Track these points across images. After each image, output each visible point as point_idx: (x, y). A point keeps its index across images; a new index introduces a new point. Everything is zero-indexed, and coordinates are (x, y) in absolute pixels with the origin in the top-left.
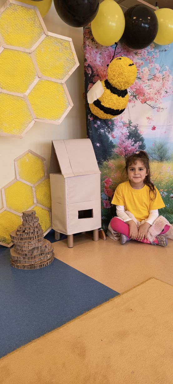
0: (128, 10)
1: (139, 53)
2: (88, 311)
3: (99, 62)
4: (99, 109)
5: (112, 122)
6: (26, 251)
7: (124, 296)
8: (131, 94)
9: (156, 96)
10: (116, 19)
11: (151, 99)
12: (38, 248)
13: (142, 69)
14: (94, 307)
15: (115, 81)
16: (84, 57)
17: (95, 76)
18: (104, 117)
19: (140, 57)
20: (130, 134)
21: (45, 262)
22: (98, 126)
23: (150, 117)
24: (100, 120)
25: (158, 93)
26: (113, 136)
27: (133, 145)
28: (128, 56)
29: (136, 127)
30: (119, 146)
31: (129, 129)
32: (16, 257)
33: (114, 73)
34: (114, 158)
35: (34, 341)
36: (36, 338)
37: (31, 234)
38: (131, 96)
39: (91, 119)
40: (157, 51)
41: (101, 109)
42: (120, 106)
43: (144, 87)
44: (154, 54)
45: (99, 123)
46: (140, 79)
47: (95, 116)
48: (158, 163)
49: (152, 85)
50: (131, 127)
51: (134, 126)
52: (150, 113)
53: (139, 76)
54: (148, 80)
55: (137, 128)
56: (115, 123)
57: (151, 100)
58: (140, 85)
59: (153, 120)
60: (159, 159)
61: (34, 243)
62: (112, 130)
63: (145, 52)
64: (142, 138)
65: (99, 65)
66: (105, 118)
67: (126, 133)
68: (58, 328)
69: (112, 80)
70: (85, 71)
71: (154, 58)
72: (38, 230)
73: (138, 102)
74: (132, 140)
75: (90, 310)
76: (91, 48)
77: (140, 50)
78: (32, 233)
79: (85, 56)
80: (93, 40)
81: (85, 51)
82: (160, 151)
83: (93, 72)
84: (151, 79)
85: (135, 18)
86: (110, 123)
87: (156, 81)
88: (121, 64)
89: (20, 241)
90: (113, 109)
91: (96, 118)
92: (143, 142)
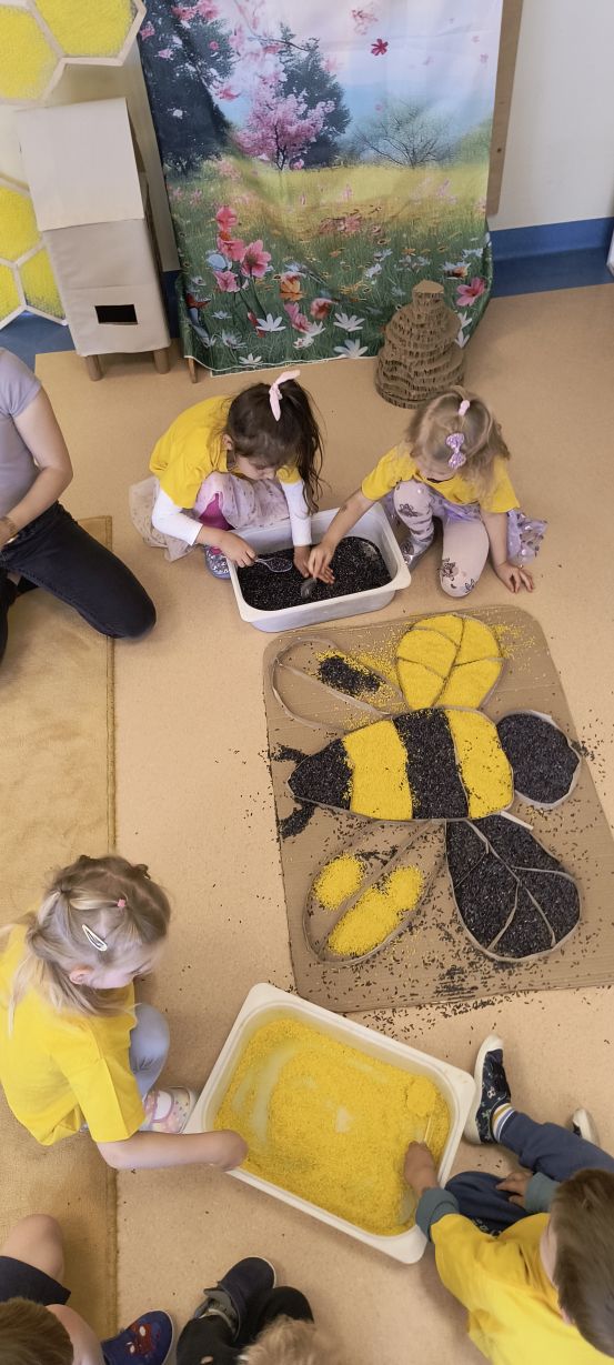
5: (223, 42)
20: (292, 76)
22: (176, 52)
23: (366, 11)
27: (304, 116)
29: (312, 49)
30: (255, 122)
31: (288, 58)
39: (144, 34)
45: (177, 41)
48: (401, 170)
50: (295, 51)
51: (306, 44)
55: (317, 50)
56: (233, 45)
59: (376, 20)
60: (401, 156)
62: (225, 70)
64: (336, 86)
67: (276, 76)
74: (301, 99)
82: (409, 128)
86: (213, 45)
92: (337, 104)
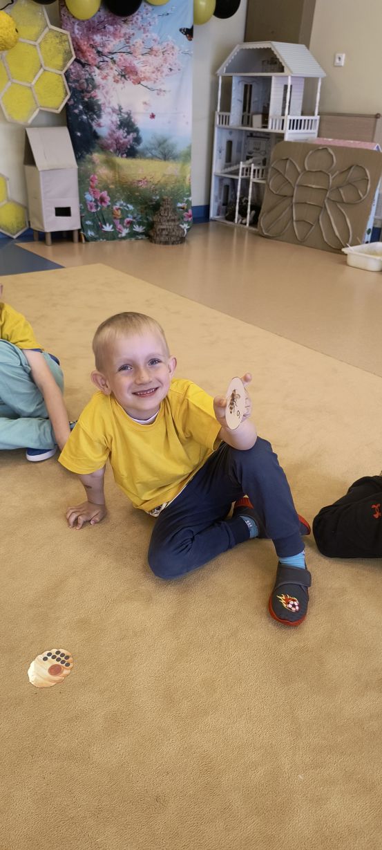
1: (129, 20)
3: (78, 33)
8: (119, 73)
9: (154, 76)
13: (133, 41)
19: (130, 25)
20: (122, 122)
22: (80, 111)
23: (148, 102)
25: (157, 71)
27: (126, 137)
28: (114, 25)
29: (128, 114)
30: (108, 137)
31: (120, 116)
38: (119, 75)
40: (155, 15)
43: (136, 64)
45: (81, 107)
46: (131, 54)
48: (161, 162)
49: (147, 62)
50: (123, 115)
52: (147, 96)
53: (129, 50)
54: (143, 55)
55: (131, 115)
56: (103, 108)
57: (147, 79)
58: (131, 61)
59: (152, 106)
60: (160, 156)
62: (99, 116)
63: (137, 19)
64: (137, 128)
65: (78, 37)
67: (116, 121)
71: (150, 25)
73: (129, 83)
74: (125, 131)
76: (67, 16)
77: (131, 16)
80: (69, 12)
82: (163, 146)
84: (146, 53)
86: (96, 107)
87: (152, 56)
92: (138, 134)
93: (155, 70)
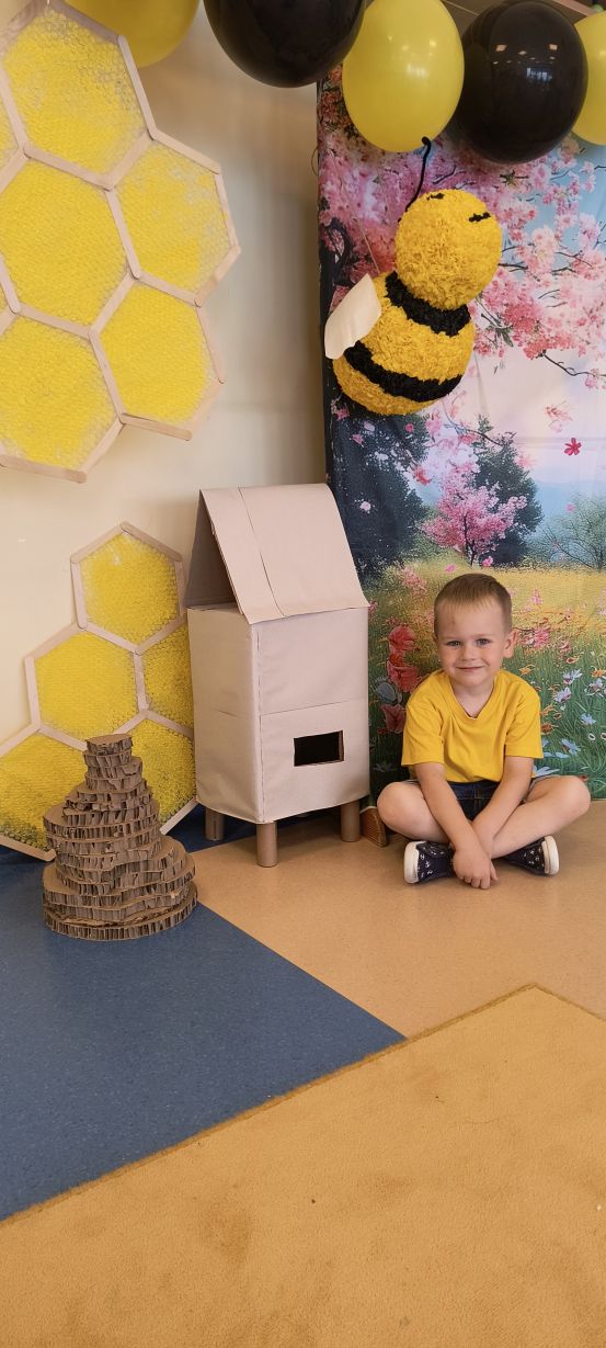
0: (479, 18)
1: (520, 175)
2: (284, 1092)
3: (375, 209)
4: (364, 378)
5: (419, 425)
6: (94, 875)
7: (417, 1047)
8: (488, 324)
9: (581, 331)
10: (431, 54)
11: (560, 341)
12: (136, 865)
13: (530, 233)
14: (307, 1081)
15: (421, 277)
16: (320, 194)
17: (358, 260)
18: (385, 409)
19: (523, 189)
20: (485, 468)
21: (160, 914)
22: (367, 439)
23: (559, 409)
24: (374, 417)
25: (589, 321)
26: (421, 477)
27: (495, 510)
28: (478, 188)
29: (505, 444)
30: (444, 510)
31: (482, 450)
32: (61, 897)
33: (418, 249)
34: (422, 556)
35: (77, 1189)
36: (85, 1180)
37: (112, 817)
38: (489, 330)
39: (341, 414)
40: (589, 166)
41: (374, 380)
42: (439, 369)
43: (536, 299)
44: (577, 177)
45: (370, 428)
46: (525, 269)
47: (358, 405)
48: (589, 573)
49: (567, 292)
50: (489, 444)
51: (500, 439)
52: (559, 392)
53: (518, 259)
54: (555, 273)
55: (511, 445)
56: (429, 429)
57: (563, 344)
58: (524, 290)
59: (570, 419)
60: (590, 559)
61: (122, 850)
62: (419, 454)
63: (542, 173)
64: (529, 482)
65: (373, 222)
66: (389, 411)
67: (468, 465)
68: (169, 1149)
69: (411, 273)
70: (323, 242)
71: (576, 192)
72: (138, 804)
73: (515, 353)
74: (492, 492)
75: (292, 1089)
76: (342, 159)
77: (525, 165)
78: (118, 812)
79: (321, 190)
80: (351, 131)
81: (322, 171)
82: (597, 530)
83: (349, 245)
84: (565, 269)
85: (501, 48)
86: (409, 428)
87: (581, 277)
88: (439, 215)
89: (73, 840)
90: (416, 378)
91: (359, 412)
92: (529, 500)
93: (585, 316)
